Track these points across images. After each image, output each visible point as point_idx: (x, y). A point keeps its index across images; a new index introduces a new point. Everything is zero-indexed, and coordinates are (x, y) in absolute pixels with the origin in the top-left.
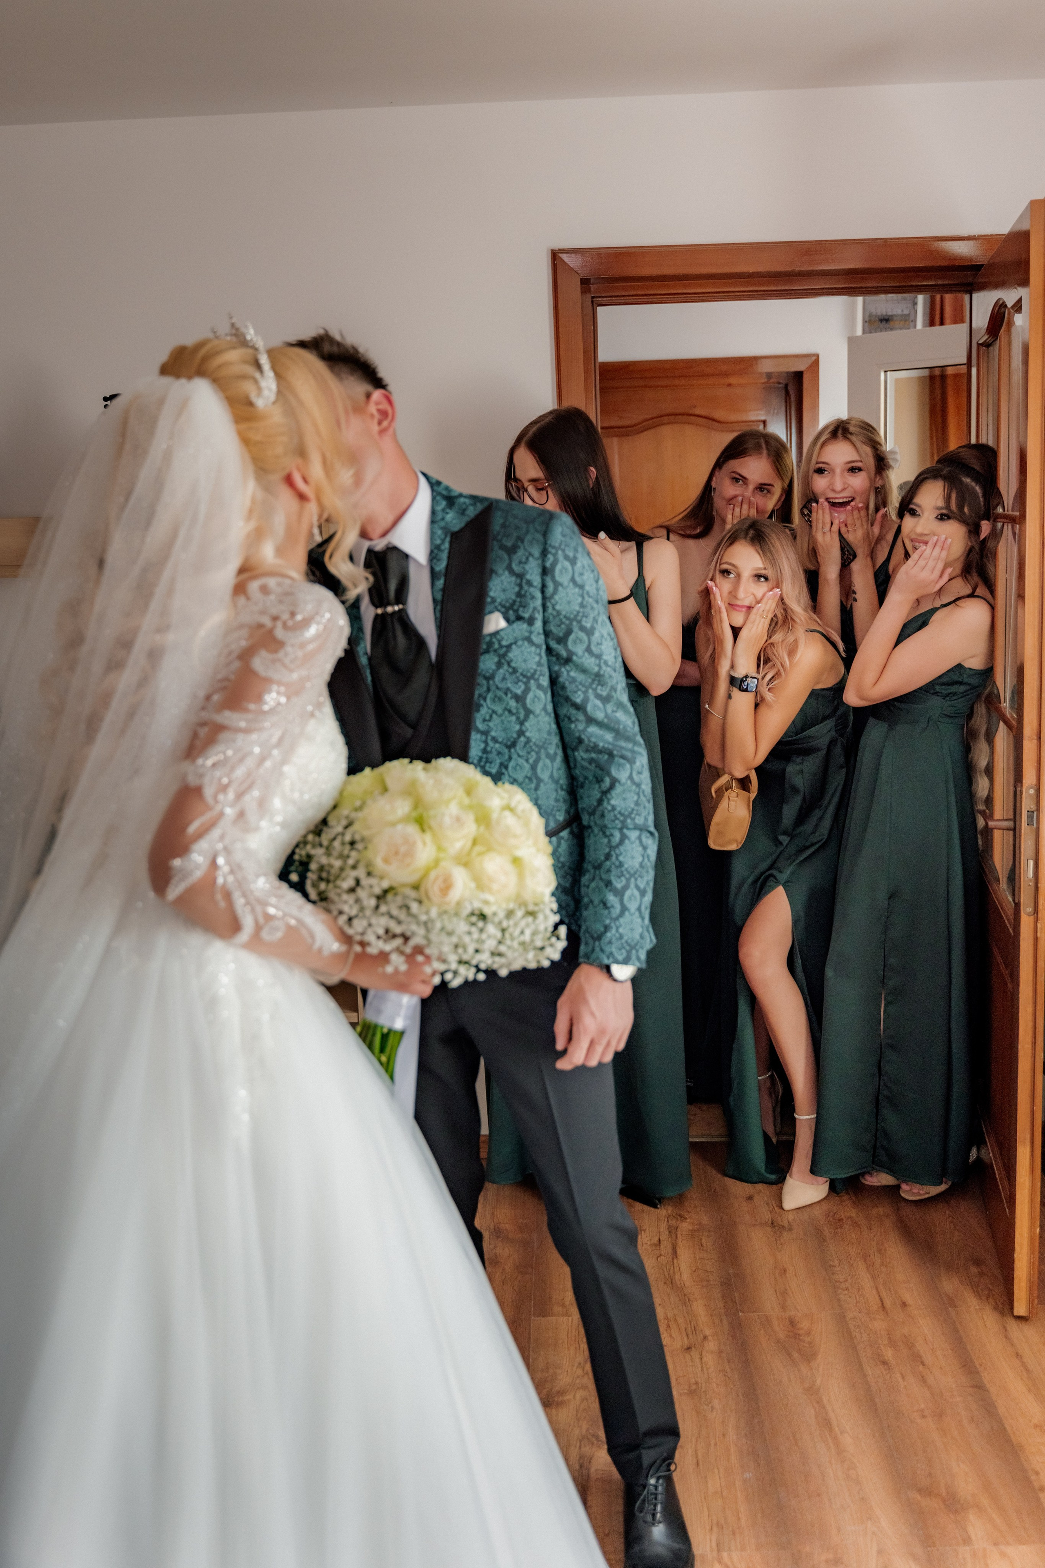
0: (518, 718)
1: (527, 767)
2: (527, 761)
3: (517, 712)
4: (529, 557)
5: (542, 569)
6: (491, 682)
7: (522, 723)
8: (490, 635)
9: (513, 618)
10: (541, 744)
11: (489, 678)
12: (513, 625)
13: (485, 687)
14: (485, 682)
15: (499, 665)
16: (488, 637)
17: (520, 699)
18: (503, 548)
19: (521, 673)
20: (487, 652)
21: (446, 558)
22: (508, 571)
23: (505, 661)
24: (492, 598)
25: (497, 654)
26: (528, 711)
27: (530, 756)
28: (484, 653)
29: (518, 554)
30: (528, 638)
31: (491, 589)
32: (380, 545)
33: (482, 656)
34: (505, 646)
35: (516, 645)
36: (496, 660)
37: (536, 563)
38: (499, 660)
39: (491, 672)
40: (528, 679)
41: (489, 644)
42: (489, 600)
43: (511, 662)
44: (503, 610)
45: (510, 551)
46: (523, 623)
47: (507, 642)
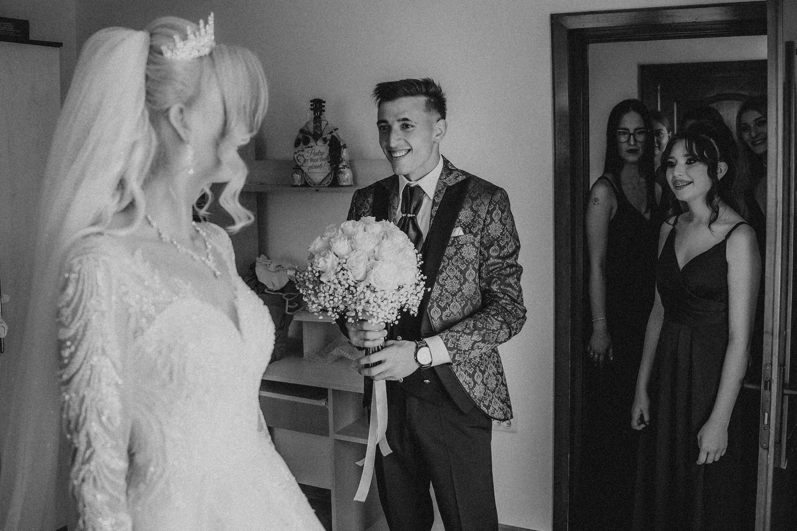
0: (460, 282)
2: (460, 304)
3: (460, 279)
4: (482, 204)
5: (487, 210)
6: (450, 261)
7: (461, 285)
8: (455, 237)
9: (467, 231)
10: (469, 297)
11: (450, 259)
12: (468, 235)
13: (447, 263)
14: (447, 260)
15: (456, 253)
16: (453, 238)
17: (463, 272)
18: (471, 197)
19: (466, 260)
20: (451, 245)
21: (442, 197)
22: (470, 208)
23: (459, 252)
24: (460, 220)
25: (456, 248)
26: (466, 280)
27: (462, 303)
28: (450, 246)
29: (477, 201)
30: (473, 244)
31: (460, 216)
32: (413, 184)
33: (448, 247)
34: (461, 245)
35: (466, 245)
36: (455, 250)
37: (485, 207)
38: (457, 251)
39: (451, 256)
40: (469, 263)
41: (453, 242)
42: (458, 221)
43: (462, 253)
44: (464, 227)
45: (474, 199)
46: (472, 235)
47: (462, 243)
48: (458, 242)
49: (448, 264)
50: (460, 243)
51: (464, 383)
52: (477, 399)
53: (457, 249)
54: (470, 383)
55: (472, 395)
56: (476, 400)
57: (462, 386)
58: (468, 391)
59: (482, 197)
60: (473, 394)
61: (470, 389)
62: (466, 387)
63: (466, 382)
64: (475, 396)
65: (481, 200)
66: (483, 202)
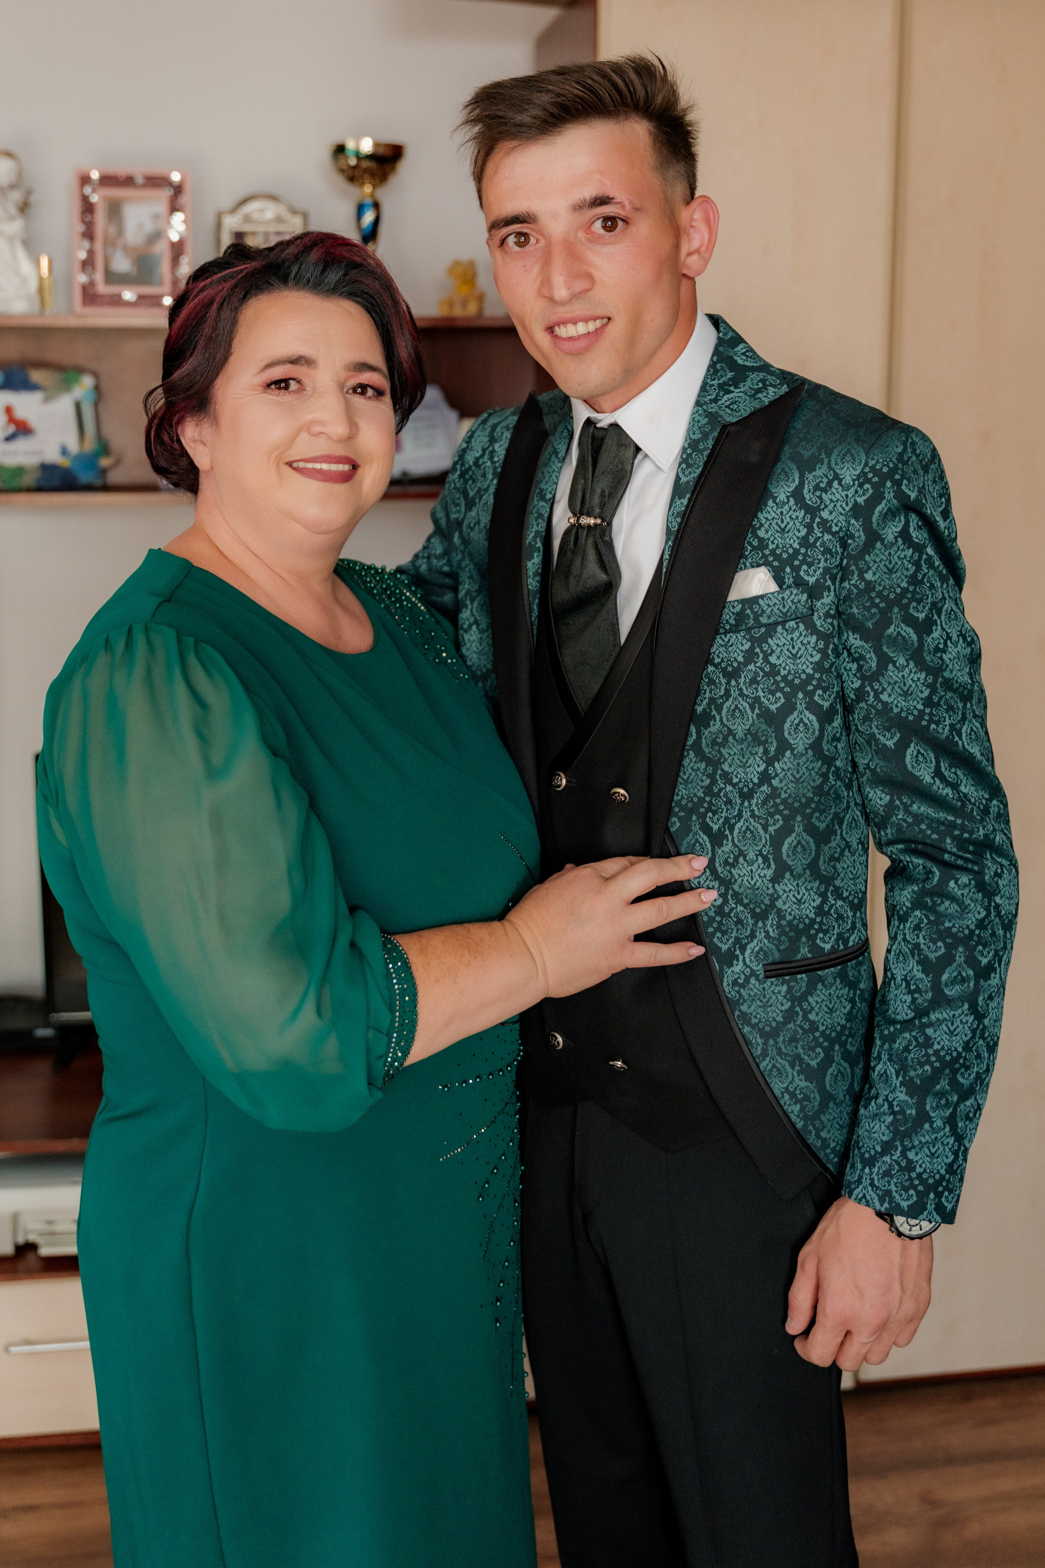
0: (766, 752)
1: (765, 837)
2: (765, 828)
3: (766, 741)
4: (835, 484)
5: (850, 505)
6: (733, 683)
7: (770, 762)
8: (744, 602)
9: (789, 581)
10: (796, 805)
11: (732, 674)
12: (788, 592)
13: (723, 688)
14: (723, 681)
15: (750, 656)
16: (740, 606)
17: (775, 720)
18: (796, 459)
19: (784, 678)
20: (735, 629)
21: (701, 464)
22: (795, 500)
23: (762, 651)
24: (761, 540)
25: (752, 637)
26: (784, 745)
27: (771, 821)
28: (730, 631)
29: (818, 473)
30: (807, 619)
31: (762, 525)
32: (604, 420)
33: (725, 634)
34: (765, 625)
35: (784, 628)
36: (747, 646)
37: (844, 494)
38: (752, 648)
39: (735, 665)
40: (795, 689)
41: (741, 617)
42: (756, 543)
43: (771, 654)
44: (776, 564)
45: (806, 466)
46: (802, 593)
47: (772, 620)
48: (757, 617)
49: (727, 695)
50: (764, 620)
51: (787, 1096)
52: (828, 1151)
53: (752, 640)
54: (807, 1098)
55: (811, 1139)
56: (827, 1155)
57: (782, 1107)
58: (800, 1125)
59: (833, 458)
60: (818, 1136)
61: (806, 1118)
62: (793, 1110)
63: (792, 1095)
64: (824, 1140)
65: (830, 468)
66: (837, 477)
